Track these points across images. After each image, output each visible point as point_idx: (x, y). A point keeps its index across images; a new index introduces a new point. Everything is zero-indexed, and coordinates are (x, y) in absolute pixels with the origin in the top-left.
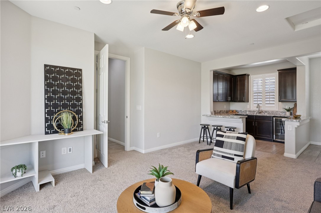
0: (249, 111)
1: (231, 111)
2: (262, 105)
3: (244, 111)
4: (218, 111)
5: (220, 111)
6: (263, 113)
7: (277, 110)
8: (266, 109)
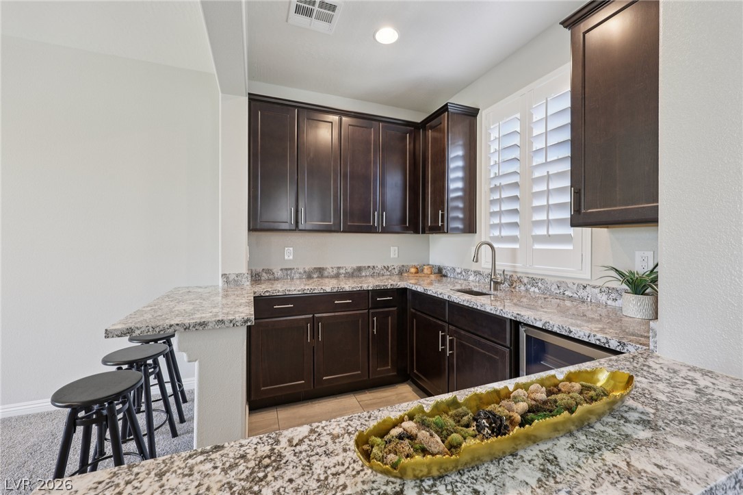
0: (475, 272)
1: (413, 270)
2: (517, 246)
3: (461, 273)
4: (339, 268)
5: (359, 269)
6: (523, 288)
7: (585, 275)
8: (538, 268)
